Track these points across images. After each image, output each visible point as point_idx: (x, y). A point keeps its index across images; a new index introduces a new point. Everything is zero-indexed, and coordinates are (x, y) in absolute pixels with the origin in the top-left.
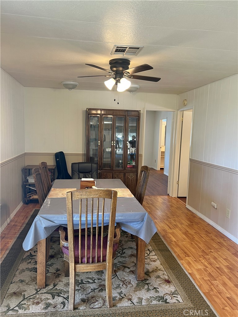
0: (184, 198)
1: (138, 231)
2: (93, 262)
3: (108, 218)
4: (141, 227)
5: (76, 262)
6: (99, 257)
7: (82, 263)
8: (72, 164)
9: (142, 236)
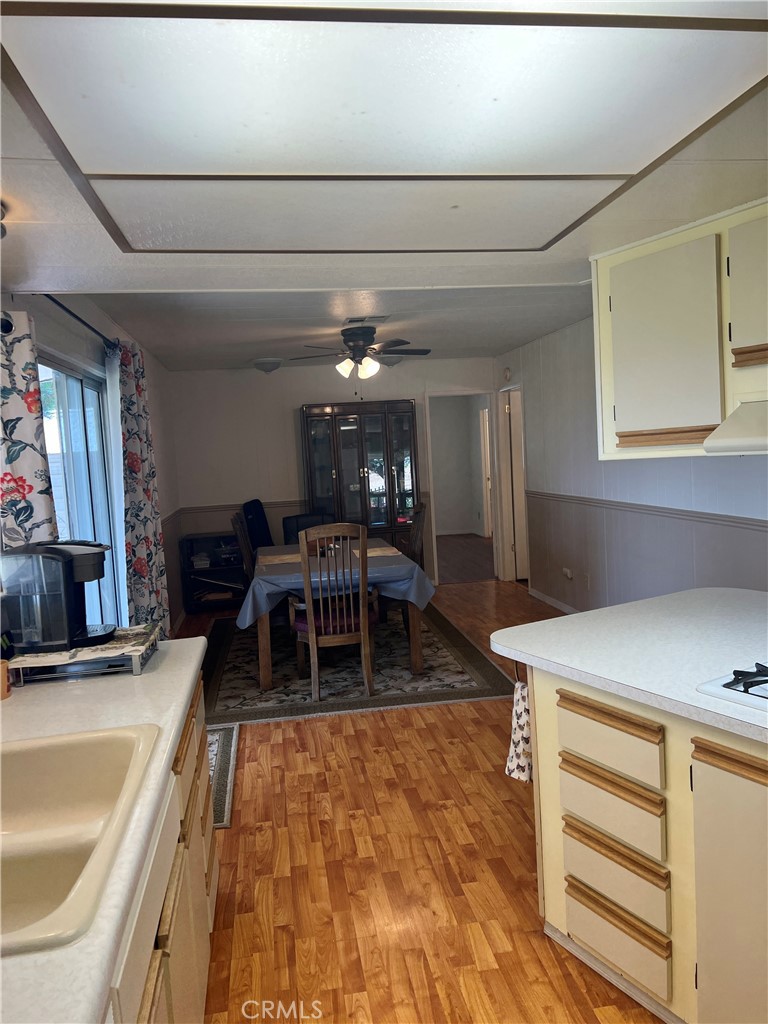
0: (524, 581)
1: (406, 593)
2: (342, 632)
3: (357, 575)
4: (409, 588)
5: (318, 634)
6: (349, 626)
7: (326, 634)
8: (284, 519)
9: (412, 598)
